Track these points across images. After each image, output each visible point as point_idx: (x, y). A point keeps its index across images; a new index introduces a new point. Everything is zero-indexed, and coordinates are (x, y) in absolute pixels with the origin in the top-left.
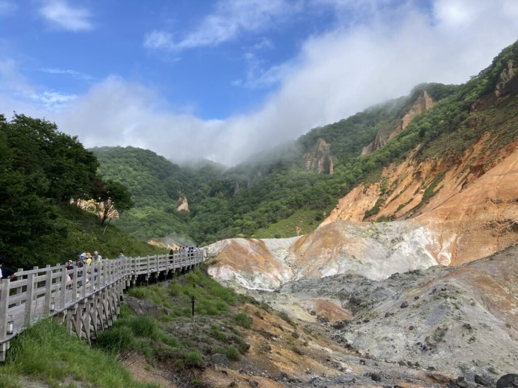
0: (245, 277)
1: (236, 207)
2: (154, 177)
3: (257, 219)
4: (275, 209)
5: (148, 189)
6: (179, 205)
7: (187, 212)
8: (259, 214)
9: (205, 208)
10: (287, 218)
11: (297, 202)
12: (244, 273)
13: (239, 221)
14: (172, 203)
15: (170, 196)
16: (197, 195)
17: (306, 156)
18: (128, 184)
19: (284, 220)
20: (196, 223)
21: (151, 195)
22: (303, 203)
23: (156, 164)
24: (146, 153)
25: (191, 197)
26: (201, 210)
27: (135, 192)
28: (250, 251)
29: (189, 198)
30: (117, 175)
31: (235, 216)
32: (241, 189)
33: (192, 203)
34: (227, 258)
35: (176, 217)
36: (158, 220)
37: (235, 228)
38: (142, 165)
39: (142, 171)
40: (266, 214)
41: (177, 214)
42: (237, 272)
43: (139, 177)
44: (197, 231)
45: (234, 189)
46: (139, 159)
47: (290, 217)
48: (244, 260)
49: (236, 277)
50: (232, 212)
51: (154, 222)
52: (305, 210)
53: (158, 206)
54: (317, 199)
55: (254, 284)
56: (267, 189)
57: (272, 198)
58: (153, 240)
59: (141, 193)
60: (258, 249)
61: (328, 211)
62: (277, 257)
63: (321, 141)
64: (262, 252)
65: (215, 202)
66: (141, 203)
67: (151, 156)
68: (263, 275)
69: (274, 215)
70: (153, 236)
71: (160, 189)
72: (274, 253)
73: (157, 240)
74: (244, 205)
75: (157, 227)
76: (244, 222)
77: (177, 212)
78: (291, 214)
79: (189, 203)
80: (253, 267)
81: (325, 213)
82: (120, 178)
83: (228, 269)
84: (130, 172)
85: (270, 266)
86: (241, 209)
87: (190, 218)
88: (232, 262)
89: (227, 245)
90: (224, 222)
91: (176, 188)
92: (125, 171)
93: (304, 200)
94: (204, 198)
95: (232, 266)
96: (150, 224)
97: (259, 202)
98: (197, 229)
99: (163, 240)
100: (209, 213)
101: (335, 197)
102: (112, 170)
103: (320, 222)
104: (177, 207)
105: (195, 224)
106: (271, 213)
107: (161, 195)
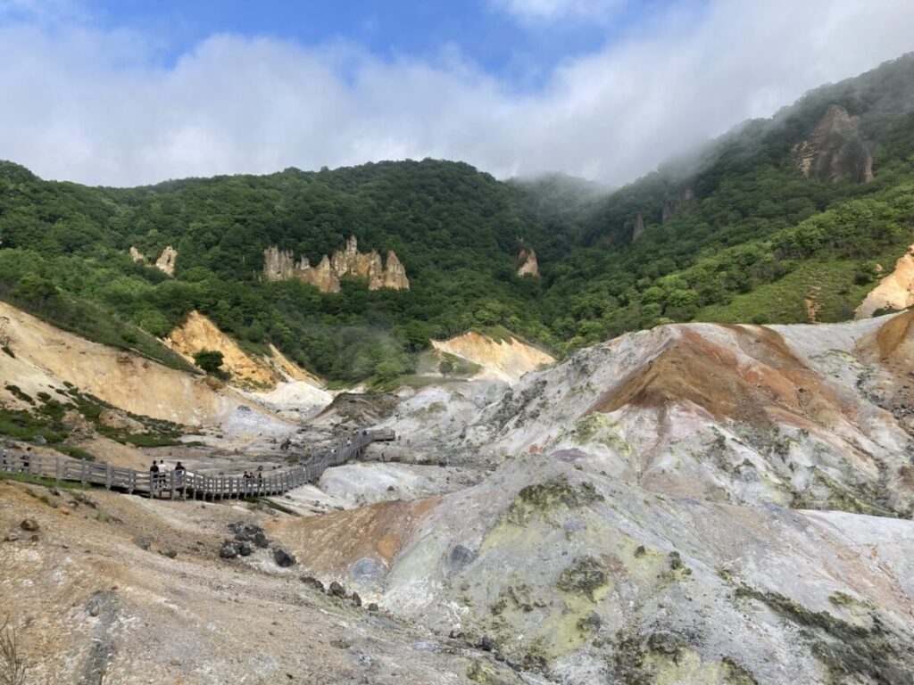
0: (752, 443)
1: (641, 262)
2: (472, 213)
3: (699, 284)
4: (743, 261)
5: (462, 235)
6: (521, 264)
7: (536, 278)
8: (705, 273)
9: (572, 268)
10: (775, 280)
11: (801, 242)
12: (746, 429)
13: (654, 290)
14: (507, 260)
15: (503, 249)
16: (554, 245)
17: (798, 149)
18: (426, 227)
19: (770, 286)
20: (555, 298)
21: (468, 246)
22: (817, 243)
23: (476, 188)
24: (458, 169)
25: (544, 249)
26: (564, 274)
27: (438, 242)
28: (744, 358)
29: (540, 252)
30: (406, 210)
31: (641, 282)
32: (648, 227)
33: (545, 261)
34: (679, 379)
35: (515, 289)
36: (481, 292)
37: (648, 306)
38: (451, 190)
39: (451, 203)
40: (724, 273)
41: (517, 283)
42: (724, 425)
43: (445, 214)
44: (559, 315)
45: (633, 229)
46: (444, 180)
47: (786, 277)
48: (734, 387)
49: (728, 442)
50: (632, 275)
51: (474, 295)
52: (824, 260)
53: (481, 267)
54: (857, 234)
55: (791, 467)
56: (711, 223)
57: (725, 241)
58: (473, 331)
59: (450, 242)
60: (767, 353)
61: (886, 261)
62: (832, 379)
63: (838, 111)
64: (780, 363)
65: (593, 257)
66: (449, 262)
67: (467, 174)
68: (813, 438)
69: (743, 275)
70: (472, 324)
71: (485, 236)
72: (819, 366)
73: (480, 330)
74: (660, 258)
75: (480, 305)
76: (669, 293)
77: (518, 279)
78: (788, 272)
79: (540, 261)
80: (771, 410)
81: (879, 266)
82: (411, 216)
83: (694, 415)
84: (428, 205)
85: (821, 408)
86: (653, 267)
87: (541, 290)
88: (698, 391)
89: (671, 340)
90: (616, 296)
91: (514, 233)
92: (419, 202)
93: (821, 237)
94: (569, 250)
95: (701, 404)
96: (467, 301)
97: (693, 251)
98: (558, 311)
99: (491, 332)
100: (581, 278)
101: (903, 228)
102: (397, 201)
103: (868, 286)
104: (518, 269)
105: (553, 301)
106: (735, 271)
107: (487, 246)
